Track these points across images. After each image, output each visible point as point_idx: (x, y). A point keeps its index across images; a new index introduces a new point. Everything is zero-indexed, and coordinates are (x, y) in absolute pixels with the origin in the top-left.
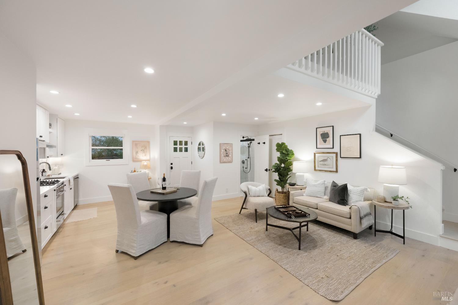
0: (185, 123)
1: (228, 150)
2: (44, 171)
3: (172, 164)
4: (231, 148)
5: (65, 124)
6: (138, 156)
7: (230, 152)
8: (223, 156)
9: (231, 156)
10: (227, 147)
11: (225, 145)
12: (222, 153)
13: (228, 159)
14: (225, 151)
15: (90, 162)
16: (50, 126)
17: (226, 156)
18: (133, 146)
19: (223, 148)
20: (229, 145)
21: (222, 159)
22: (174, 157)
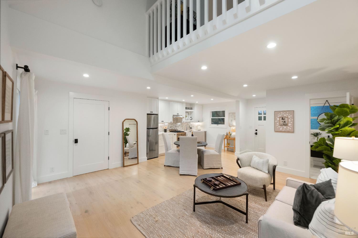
0: (254, 96)
1: (287, 118)
2: (191, 128)
3: (256, 130)
4: (291, 116)
5: (202, 106)
6: (232, 123)
7: (290, 120)
8: (278, 125)
9: (291, 126)
10: (284, 114)
11: (282, 113)
12: (277, 121)
13: (286, 128)
14: (282, 119)
15: (210, 125)
16: (191, 109)
17: (283, 125)
18: (229, 116)
19: (278, 116)
20: (288, 113)
21: (278, 128)
22: (259, 125)
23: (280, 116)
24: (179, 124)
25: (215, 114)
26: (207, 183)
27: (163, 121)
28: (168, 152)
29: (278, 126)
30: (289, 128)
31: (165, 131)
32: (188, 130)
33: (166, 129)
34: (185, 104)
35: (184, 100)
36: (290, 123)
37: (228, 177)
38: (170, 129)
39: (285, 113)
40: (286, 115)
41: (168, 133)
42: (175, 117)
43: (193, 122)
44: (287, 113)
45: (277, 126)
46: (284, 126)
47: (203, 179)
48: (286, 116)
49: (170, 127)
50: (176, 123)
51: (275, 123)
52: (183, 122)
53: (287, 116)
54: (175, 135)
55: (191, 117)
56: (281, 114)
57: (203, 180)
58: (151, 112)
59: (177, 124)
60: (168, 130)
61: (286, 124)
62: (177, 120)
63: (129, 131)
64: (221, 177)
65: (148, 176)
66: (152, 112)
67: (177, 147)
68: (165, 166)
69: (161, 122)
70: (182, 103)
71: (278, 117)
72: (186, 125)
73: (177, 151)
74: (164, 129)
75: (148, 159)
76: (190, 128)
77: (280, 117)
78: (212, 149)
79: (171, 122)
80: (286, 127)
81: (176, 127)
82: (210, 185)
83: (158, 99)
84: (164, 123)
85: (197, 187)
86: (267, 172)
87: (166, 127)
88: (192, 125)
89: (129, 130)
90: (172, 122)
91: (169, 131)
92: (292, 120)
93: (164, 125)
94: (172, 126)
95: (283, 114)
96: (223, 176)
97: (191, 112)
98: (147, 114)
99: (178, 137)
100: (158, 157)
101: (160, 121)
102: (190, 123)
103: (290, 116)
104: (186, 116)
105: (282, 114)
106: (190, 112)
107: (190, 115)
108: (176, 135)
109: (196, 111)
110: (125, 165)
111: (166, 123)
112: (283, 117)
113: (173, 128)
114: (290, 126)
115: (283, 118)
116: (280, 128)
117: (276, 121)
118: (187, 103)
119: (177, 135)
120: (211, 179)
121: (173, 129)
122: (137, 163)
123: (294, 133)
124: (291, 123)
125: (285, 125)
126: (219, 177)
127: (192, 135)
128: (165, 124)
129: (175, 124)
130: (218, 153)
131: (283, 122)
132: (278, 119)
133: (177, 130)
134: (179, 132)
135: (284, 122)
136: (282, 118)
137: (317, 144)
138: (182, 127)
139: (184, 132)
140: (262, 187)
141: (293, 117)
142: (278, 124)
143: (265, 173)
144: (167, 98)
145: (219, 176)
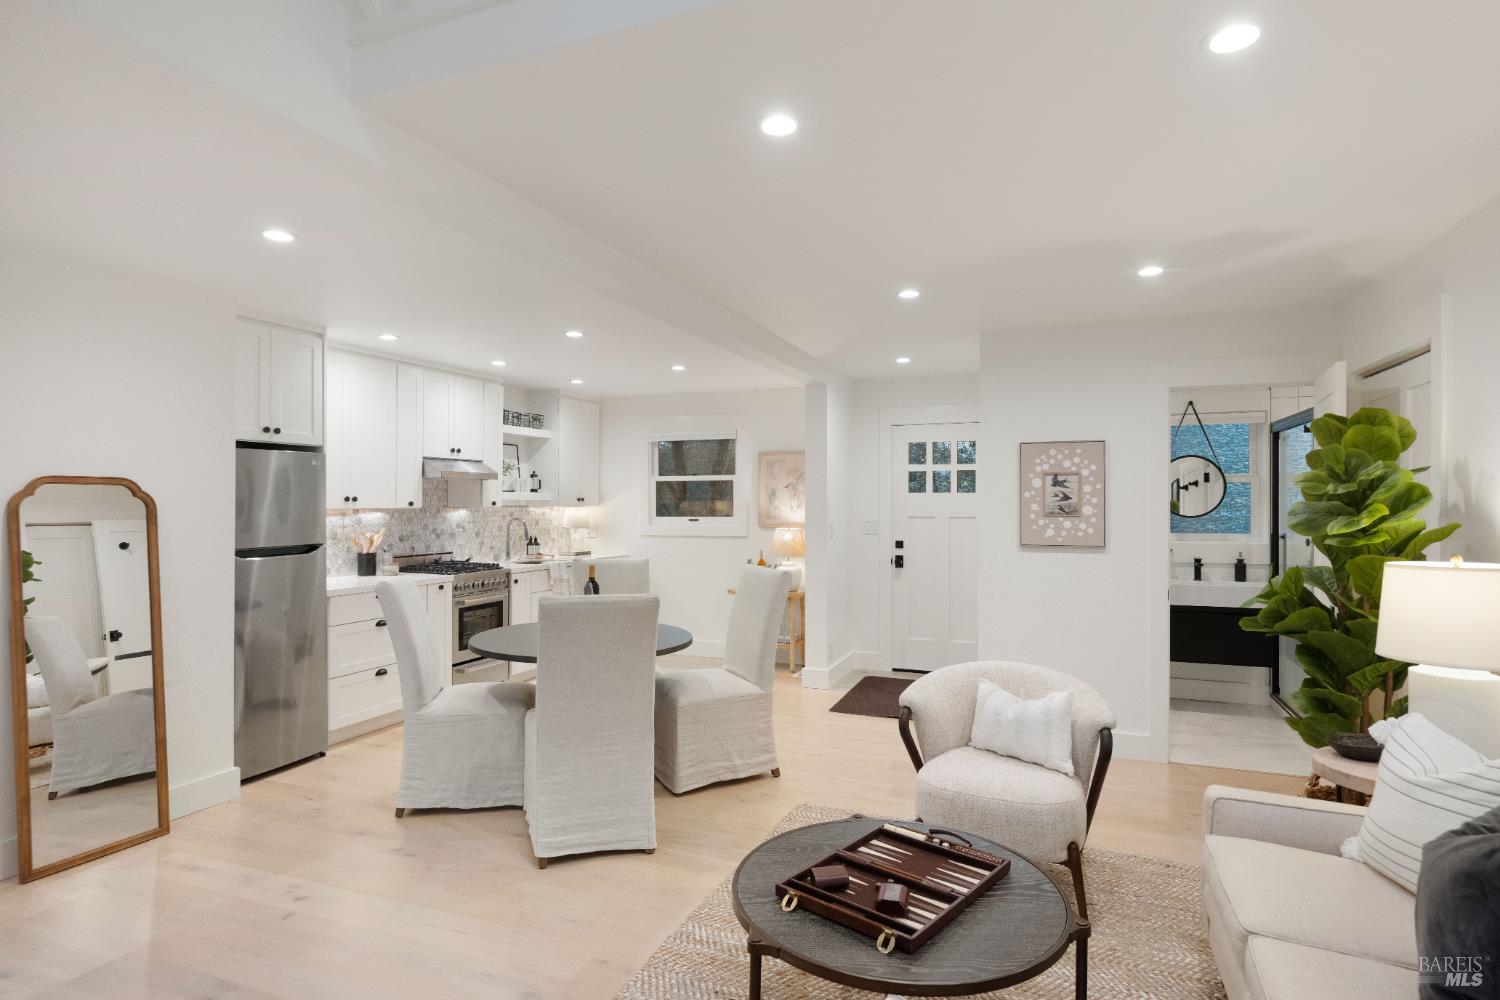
0: (904, 360)
1: (1074, 479)
2: (533, 542)
3: (899, 545)
4: (1093, 467)
5: (601, 411)
6: (776, 508)
7: (1087, 488)
8: (1035, 512)
9: (1094, 515)
10: (1064, 459)
11: (1053, 452)
12: (1033, 493)
13: (1071, 529)
14: (1056, 483)
15: (651, 523)
16: (536, 421)
17: (1059, 514)
18: (760, 471)
19: (1038, 469)
20: (1079, 451)
21: (1035, 527)
22: (910, 517)
23: (1046, 467)
24: (458, 515)
25: (674, 455)
26: (833, 906)
27: (355, 499)
28: (425, 711)
29: (1035, 522)
30: (1083, 526)
31: (367, 564)
32: (516, 554)
33: (373, 556)
34: (501, 389)
35: (499, 363)
36: (1089, 503)
37: (921, 837)
38: (398, 552)
39: (1067, 452)
40: (1072, 460)
41: (387, 576)
42: (435, 472)
43: (544, 503)
44: (1076, 455)
45: (1033, 516)
46: (1061, 519)
47: (789, 883)
48: (1074, 469)
49: (401, 540)
50: (439, 511)
51: (1023, 504)
52: (487, 503)
53: (1077, 465)
54: (441, 587)
55: (533, 476)
56: (1050, 457)
57: (792, 892)
58: (267, 430)
59: (444, 519)
60: (388, 556)
61: (1070, 506)
62: (447, 490)
63: (28, 577)
64: (874, 842)
65: (286, 917)
66: (277, 431)
67: (458, 671)
68: (400, 813)
69: (342, 505)
70: (481, 378)
71: (1036, 475)
72: (505, 525)
73: (494, 701)
74: (356, 550)
75: (244, 782)
76: (530, 543)
77: (1046, 474)
78: (713, 662)
79: (411, 504)
80: (1074, 525)
81: (438, 536)
82: (860, 917)
83: (321, 336)
84: (356, 511)
85: (777, 952)
86: (1069, 767)
87: (372, 542)
88: (537, 523)
89: (33, 569)
90: (418, 505)
91: (396, 568)
92: (1099, 486)
93: (359, 522)
94: (412, 533)
95: (1060, 457)
96: (883, 834)
97: (534, 445)
98: (241, 444)
99: (458, 603)
100: (322, 754)
101: (333, 498)
102: (528, 513)
103: (1087, 467)
104: (507, 468)
105: (1055, 457)
106: (529, 440)
107: (529, 458)
108: (449, 588)
109: (561, 435)
110: (38, 861)
111: (372, 510)
112: (1056, 471)
113: (417, 546)
114: (1087, 520)
115: (1060, 478)
116: (1046, 526)
117: (1027, 495)
118: (511, 387)
119: (456, 588)
120: (838, 872)
121: (420, 549)
122: (154, 825)
123: (1107, 550)
124: (1095, 500)
125: (1067, 513)
126: (863, 849)
127: (593, 587)
128: (362, 515)
129: (434, 516)
130: (756, 688)
131: (1056, 495)
132: (1037, 483)
133: (446, 558)
134: (466, 567)
135: (1062, 496)
136: (1056, 475)
137: (1276, 602)
138: (477, 535)
139: (496, 567)
140: (1064, 856)
141: (1102, 476)
142: (1035, 507)
143: (1062, 775)
144: (389, 337)
145: (865, 841)
